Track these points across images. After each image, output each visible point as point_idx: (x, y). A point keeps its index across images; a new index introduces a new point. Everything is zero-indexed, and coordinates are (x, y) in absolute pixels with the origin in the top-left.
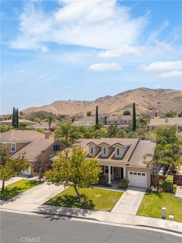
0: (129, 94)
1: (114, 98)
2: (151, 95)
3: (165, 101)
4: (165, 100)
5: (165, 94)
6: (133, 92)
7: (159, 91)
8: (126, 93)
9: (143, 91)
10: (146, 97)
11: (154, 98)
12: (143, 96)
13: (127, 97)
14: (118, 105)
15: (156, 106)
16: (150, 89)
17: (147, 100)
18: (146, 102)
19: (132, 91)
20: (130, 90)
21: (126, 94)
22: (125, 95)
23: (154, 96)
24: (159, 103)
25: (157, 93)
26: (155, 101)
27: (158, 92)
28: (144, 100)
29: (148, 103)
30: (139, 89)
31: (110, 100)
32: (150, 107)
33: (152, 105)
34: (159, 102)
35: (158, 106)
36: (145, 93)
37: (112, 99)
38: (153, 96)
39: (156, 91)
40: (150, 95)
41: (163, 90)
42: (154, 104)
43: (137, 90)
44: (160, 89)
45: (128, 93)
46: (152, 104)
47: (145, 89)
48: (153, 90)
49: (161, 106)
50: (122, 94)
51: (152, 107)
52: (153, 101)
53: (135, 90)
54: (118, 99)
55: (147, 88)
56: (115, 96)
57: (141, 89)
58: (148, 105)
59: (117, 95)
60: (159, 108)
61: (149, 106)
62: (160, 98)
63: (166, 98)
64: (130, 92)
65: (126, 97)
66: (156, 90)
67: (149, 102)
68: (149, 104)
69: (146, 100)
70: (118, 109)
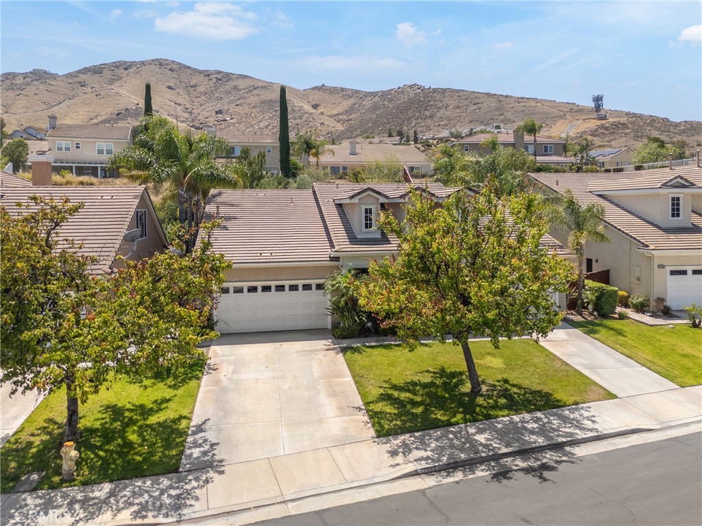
0: (122, 73)
1: (69, 81)
2: (195, 86)
3: (237, 109)
4: (237, 105)
5: (235, 88)
6: (135, 68)
7: (218, 76)
8: (112, 70)
9: (170, 70)
10: (181, 91)
11: (203, 97)
12: (170, 87)
13: (117, 84)
14: (86, 104)
15: (212, 119)
16: (189, 68)
17: (183, 99)
18: (179, 105)
19: (132, 64)
20: (126, 62)
21: (110, 73)
22: (107, 74)
23: (204, 89)
24: (219, 112)
25: (211, 83)
26: (207, 104)
27: (215, 80)
28: (174, 98)
29: (188, 109)
30: (157, 63)
31: (53, 88)
32: (193, 120)
33: (200, 117)
34: (220, 110)
35: (217, 121)
36: (176, 76)
37: (61, 83)
38: (201, 89)
39: (209, 75)
40: (192, 87)
41: (228, 77)
42: (206, 114)
43: (150, 64)
44: (221, 72)
45: (118, 72)
46: (199, 114)
47: (175, 67)
48: (201, 72)
49: (225, 120)
50: (97, 70)
51: (201, 124)
52: (201, 105)
53: (143, 63)
54: (84, 86)
55: (179, 64)
56: (70, 75)
57: (161, 64)
58: (186, 115)
59: (80, 72)
60: (220, 126)
61: (190, 120)
62: (222, 98)
63: (239, 99)
64: (126, 69)
65: (112, 82)
66: (207, 74)
67: (188, 106)
68: (190, 113)
69: (180, 100)
70: (88, 119)
